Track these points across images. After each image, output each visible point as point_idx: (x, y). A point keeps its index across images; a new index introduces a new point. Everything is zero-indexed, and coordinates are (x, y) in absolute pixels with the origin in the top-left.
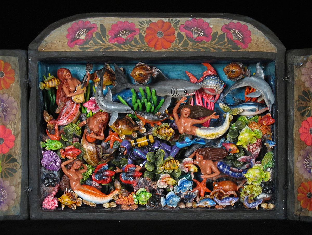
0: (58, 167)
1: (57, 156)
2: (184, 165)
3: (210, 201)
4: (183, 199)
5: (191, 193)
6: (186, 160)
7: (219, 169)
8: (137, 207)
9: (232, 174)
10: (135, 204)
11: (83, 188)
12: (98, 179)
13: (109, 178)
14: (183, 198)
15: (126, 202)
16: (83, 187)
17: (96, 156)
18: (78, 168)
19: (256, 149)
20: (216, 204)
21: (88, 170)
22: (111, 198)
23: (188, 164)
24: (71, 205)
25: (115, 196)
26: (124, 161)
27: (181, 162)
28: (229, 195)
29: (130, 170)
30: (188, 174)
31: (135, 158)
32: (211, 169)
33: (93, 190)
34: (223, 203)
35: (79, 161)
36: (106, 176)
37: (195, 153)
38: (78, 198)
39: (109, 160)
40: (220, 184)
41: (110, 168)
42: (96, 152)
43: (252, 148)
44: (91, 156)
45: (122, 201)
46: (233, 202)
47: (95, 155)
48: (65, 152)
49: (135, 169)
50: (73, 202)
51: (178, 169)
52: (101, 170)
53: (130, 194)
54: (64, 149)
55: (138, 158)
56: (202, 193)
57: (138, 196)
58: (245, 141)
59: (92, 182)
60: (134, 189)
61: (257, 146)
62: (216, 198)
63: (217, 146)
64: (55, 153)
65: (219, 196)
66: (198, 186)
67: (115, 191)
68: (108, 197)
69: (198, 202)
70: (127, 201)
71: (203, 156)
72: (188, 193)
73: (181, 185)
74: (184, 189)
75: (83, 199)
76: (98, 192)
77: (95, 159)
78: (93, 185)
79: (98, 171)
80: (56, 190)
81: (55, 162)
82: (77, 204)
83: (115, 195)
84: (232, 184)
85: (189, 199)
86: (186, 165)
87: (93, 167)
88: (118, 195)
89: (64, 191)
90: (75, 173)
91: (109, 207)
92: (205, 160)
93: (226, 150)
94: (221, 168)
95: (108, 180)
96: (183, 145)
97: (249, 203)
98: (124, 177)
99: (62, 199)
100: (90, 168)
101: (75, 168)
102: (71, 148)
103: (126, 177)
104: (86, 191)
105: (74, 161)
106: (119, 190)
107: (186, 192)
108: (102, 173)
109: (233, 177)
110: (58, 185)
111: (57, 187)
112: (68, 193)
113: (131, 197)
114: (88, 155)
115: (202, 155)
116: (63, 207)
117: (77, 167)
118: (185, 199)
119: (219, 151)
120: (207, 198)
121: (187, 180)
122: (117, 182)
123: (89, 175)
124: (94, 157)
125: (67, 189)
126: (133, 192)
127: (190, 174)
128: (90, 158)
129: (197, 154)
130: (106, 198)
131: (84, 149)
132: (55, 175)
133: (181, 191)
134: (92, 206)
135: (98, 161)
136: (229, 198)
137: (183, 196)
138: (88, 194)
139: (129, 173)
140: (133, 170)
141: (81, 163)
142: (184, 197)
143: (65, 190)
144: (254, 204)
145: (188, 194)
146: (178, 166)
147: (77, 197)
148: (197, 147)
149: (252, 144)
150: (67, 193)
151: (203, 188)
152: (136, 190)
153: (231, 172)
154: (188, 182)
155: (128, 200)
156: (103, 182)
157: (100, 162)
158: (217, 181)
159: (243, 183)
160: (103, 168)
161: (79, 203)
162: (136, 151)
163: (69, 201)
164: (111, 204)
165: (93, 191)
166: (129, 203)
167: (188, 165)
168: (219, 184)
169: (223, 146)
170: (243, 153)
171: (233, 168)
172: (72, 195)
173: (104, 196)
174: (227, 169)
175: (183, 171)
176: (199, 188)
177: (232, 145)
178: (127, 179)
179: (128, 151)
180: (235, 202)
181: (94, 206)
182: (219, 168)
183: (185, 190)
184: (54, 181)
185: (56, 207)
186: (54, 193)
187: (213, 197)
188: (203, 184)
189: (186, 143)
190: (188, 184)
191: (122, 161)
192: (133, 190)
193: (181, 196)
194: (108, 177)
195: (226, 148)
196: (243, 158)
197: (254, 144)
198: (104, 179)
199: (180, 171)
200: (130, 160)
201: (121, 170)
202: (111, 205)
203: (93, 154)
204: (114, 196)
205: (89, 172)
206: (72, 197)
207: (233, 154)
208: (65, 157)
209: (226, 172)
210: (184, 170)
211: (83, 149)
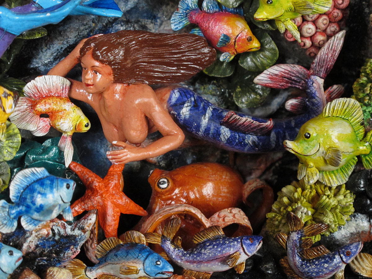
2: (33, 105)
3: (150, 258)
4: (32, 255)
5: (65, 228)
6: (39, 85)
7: (176, 119)
9: (229, 141)
14: (32, 252)
19: (329, 37)
20: (171, 270)
23: (50, 101)
27: (18, 93)
28: (223, 226)
30: (48, 143)
32: (149, 121)
34: (200, 262)
37: (77, 52)
40: (180, 178)
43: (314, 32)
46: (243, 258)
51: (8, 126)
56: (112, 222)
58: (294, 4)
61: (330, 22)
62: (172, 242)
63: (161, 24)
65: (181, 232)
66: (94, 191)
69: (94, 260)
71: (114, 70)
72: (53, 230)
73: (21, 200)
74: (36, 216)
84: (226, 177)
85: (57, 253)
86: (41, 107)
92: (121, 82)
93: (209, 42)
94: (187, 117)
96: (28, 21)
97: (309, 261)
107: (45, 227)
109: (236, 149)
115: (110, 63)
118: (41, 255)
119: (180, 45)
120: (133, 245)
121: (47, 174)
127: (55, 143)
129: (89, 61)
133: (24, 224)
136: (224, 244)
137: (30, 243)
142: (37, 246)
144: (327, 262)
145: (54, 234)
146: (8, 111)
148: (82, 28)
149: (315, 16)
151: (113, 203)
153: (225, 132)
154: (52, 181)
158: (163, 164)
159: (263, 166)
167: (48, 106)
168: (173, 180)
169: (193, 25)
170: (274, 54)
171: (238, 117)
174: (211, 119)
175: (29, 133)
176: (99, 202)
177: (232, 19)
180: (247, 257)
182: (179, 114)
183: (42, 218)
187: (157, 240)
188: (113, 183)
189: (41, 10)
190: (52, 192)
193: (25, 246)
195: (204, 31)
196: (276, 75)
197: (321, 15)
199: (15, 135)
207: (232, 57)
209: (207, 130)
210: (31, 128)
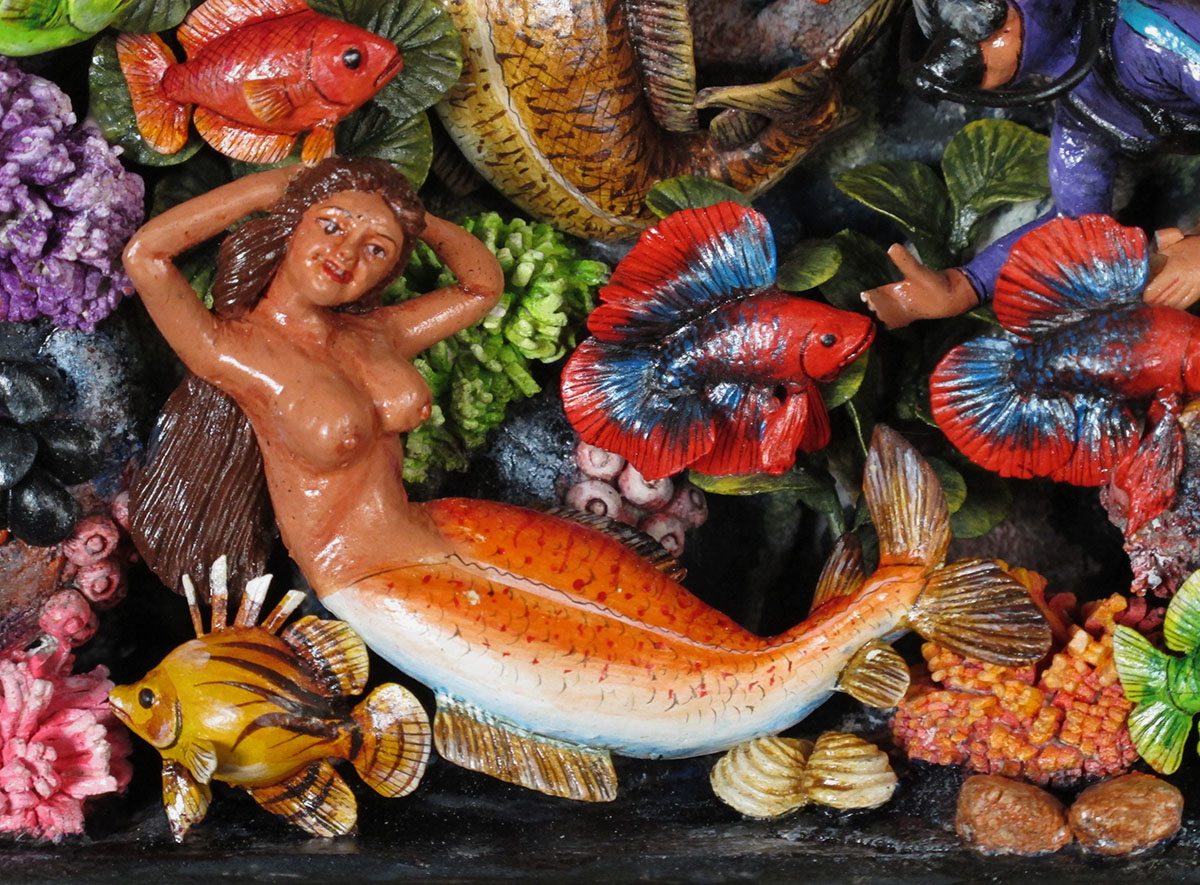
0: (91, 283)
1: (71, 138)
8: (1177, 818)
10: (1140, 766)
11: (432, 559)
12: (648, 415)
13: (795, 407)
15: (1025, 741)
16: (442, 539)
17: (610, 104)
18: (354, 288)
21: (517, 294)
22: (813, 682)
24: (281, 781)
25: (872, 654)
26: (1000, 163)
29: (1066, 296)
31: (1135, 120)
33: (567, 580)
35: (365, 187)
36: (746, 375)
38: (369, 688)
39: (794, 156)
41: (803, 262)
42: (614, 50)
44: (542, 103)
45: (973, 728)
47: (603, 93)
48: (184, 76)
49: (1150, 278)
50: (304, 740)
52: (685, 293)
53: (1080, 639)
54: (170, 38)
55: (1175, 127)
57: (1180, 656)
59: (573, 452)
60: (1138, 563)
64: (42, 89)
67: (875, 585)
68: (781, 663)
70: (1040, 732)
75: (442, 699)
76: (640, 600)
77: (606, 142)
78: (587, 491)
79: (633, 320)
80: (93, 580)
81: (47, 214)
82: (360, 765)
83: (880, 642)
87: (579, 245)
88: (908, 645)
89: (191, 599)
90: (326, 356)
91: (794, 803)
95: (780, 427)
98: (987, 400)
99: (165, 699)
100: (539, 265)
101: (320, 286)
102: (252, 23)
103: (1025, 391)
104: (474, 597)
105: (303, 190)
106: (927, 578)
108: (699, 337)
110: (106, 513)
111: (95, 545)
112: (240, 622)
113: (1091, 667)
114: (499, 96)
116: (181, 808)
117: (345, 278)
122: (890, 465)
123: (535, 367)
124: (582, 119)
125: (220, 569)
126: (1117, 602)
128: (539, 133)
130: (744, 678)
131: (447, 16)
132: (61, 387)
134: (563, 791)
135: (641, 170)
138: (502, 641)
139: (1055, 341)
140: (1115, 307)
141: (400, 220)
143: (203, 587)
147: (363, 674)
150: (230, 620)
152: (1154, 580)
155: (1049, 718)
156: (712, 463)
157: (667, 188)
160: (703, 276)
161: (387, 756)
162: (1151, 30)
163: (253, 727)
164: (814, 761)
165: (578, 585)
166: (1068, 759)
172: (295, 657)
173: (722, 661)
178: (1026, 433)
179: (1035, 28)
181: (582, 793)
184: (49, 472)
185: (94, 806)
186: (61, 617)
191: (964, 155)
192: (1118, 576)
194: (781, 395)
198: (718, 413)
200: (1068, 155)
201: (949, 284)
202: (819, 783)
203: (572, 78)
204: (862, 650)
205: (523, 325)
206: (293, 676)
208: (193, 135)
211: (432, 22)
